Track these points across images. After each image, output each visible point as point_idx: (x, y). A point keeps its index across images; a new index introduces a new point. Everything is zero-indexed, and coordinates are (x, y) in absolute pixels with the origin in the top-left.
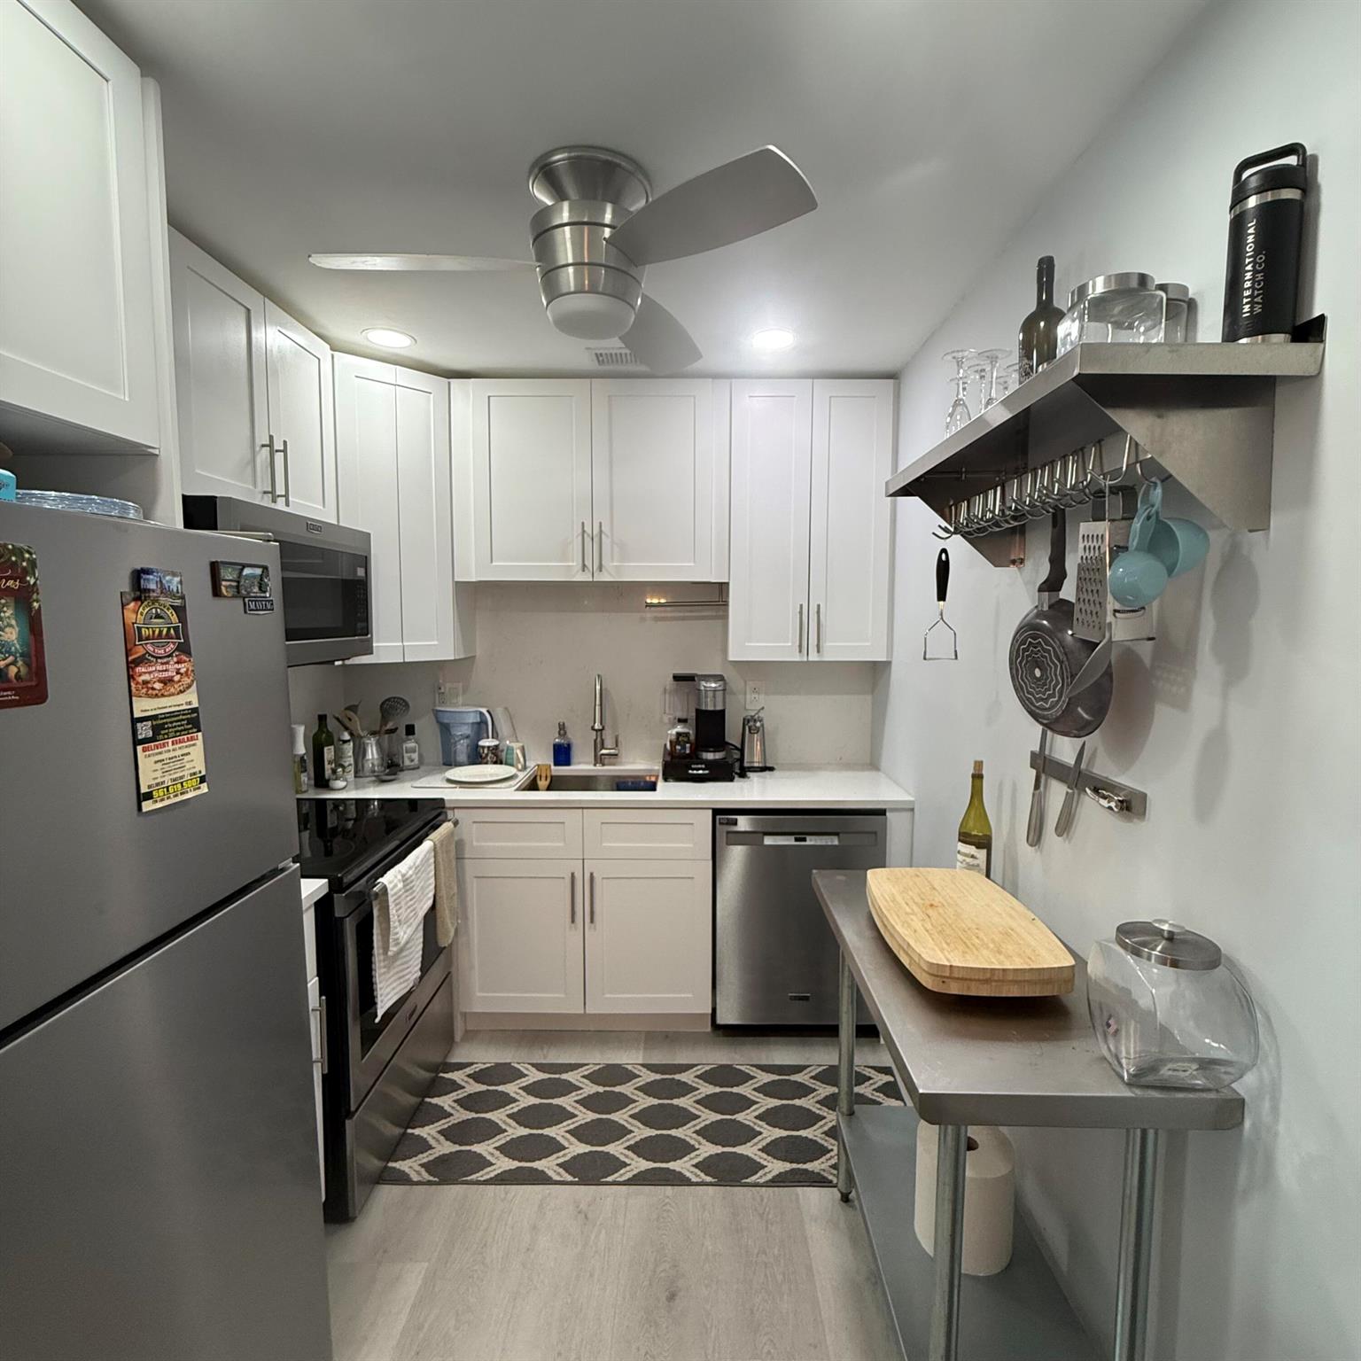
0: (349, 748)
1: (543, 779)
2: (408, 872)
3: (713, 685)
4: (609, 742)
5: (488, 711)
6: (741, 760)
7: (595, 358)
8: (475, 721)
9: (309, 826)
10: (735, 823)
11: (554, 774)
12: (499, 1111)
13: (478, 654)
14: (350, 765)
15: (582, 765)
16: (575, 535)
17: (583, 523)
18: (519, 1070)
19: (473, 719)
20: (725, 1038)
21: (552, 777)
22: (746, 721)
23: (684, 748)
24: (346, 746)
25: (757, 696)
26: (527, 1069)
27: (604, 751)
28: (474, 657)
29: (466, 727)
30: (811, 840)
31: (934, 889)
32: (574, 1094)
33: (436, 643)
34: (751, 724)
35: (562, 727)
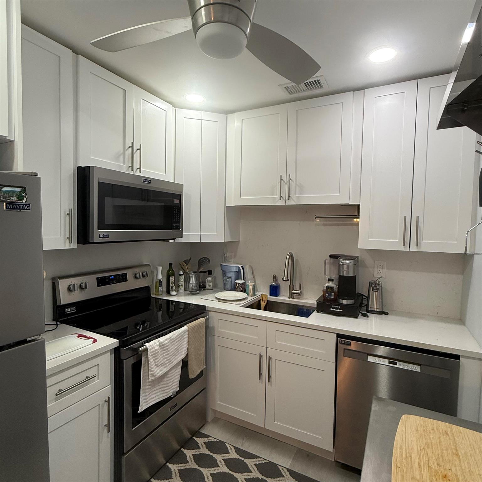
0: (182, 278)
1: (264, 301)
2: (165, 341)
3: (348, 262)
4: (297, 287)
5: (242, 267)
6: (367, 305)
7: (285, 90)
8: (236, 271)
9: (162, 309)
10: (350, 345)
11: (268, 300)
12: (208, 469)
13: (240, 240)
14: (182, 285)
15: (283, 298)
16: (278, 182)
17: (281, 175)
18: (227, 448)
19: (235, 269)
20: (342, 470)
21: (268, 301)
22: (371, 284)
23: (330, 295)
24: (180, 277)
25: (381, 270)
26: (231, 449)
27: (293, 291)
28: (239, 241)
29: (232, 273)
30: (400, 365)
31: (457, 455)
32: (246, 474)
33: (216, 234)
34: (374, 286)
35: (275, 278)
